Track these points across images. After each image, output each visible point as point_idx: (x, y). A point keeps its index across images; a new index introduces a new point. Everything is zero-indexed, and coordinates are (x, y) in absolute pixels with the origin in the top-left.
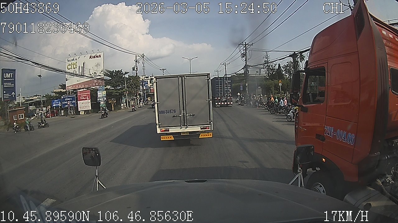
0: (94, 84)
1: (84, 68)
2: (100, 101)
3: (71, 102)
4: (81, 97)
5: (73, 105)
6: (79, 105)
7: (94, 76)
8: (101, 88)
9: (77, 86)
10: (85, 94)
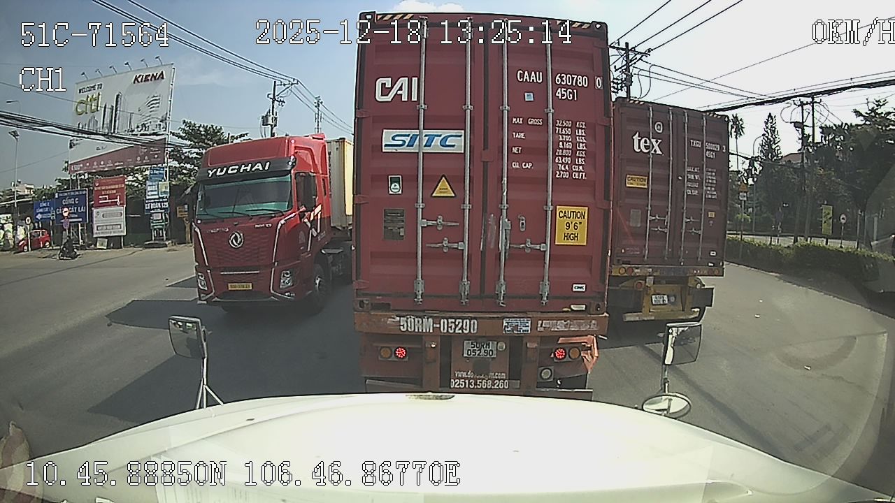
0: (139, 158)
1: (116, 111)
2: (151, 209)
3: (77, 209)
4: (100, 197)
5: (81, 220)
6: (95, 219)
7: (141, 135)
8: (155, 172)
9: (95, 163)
10: (113, 187)
